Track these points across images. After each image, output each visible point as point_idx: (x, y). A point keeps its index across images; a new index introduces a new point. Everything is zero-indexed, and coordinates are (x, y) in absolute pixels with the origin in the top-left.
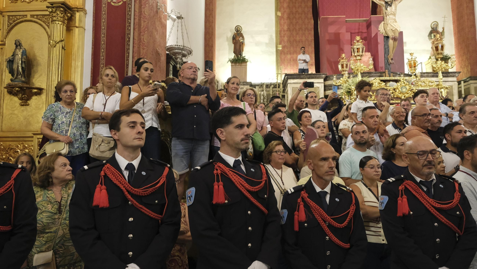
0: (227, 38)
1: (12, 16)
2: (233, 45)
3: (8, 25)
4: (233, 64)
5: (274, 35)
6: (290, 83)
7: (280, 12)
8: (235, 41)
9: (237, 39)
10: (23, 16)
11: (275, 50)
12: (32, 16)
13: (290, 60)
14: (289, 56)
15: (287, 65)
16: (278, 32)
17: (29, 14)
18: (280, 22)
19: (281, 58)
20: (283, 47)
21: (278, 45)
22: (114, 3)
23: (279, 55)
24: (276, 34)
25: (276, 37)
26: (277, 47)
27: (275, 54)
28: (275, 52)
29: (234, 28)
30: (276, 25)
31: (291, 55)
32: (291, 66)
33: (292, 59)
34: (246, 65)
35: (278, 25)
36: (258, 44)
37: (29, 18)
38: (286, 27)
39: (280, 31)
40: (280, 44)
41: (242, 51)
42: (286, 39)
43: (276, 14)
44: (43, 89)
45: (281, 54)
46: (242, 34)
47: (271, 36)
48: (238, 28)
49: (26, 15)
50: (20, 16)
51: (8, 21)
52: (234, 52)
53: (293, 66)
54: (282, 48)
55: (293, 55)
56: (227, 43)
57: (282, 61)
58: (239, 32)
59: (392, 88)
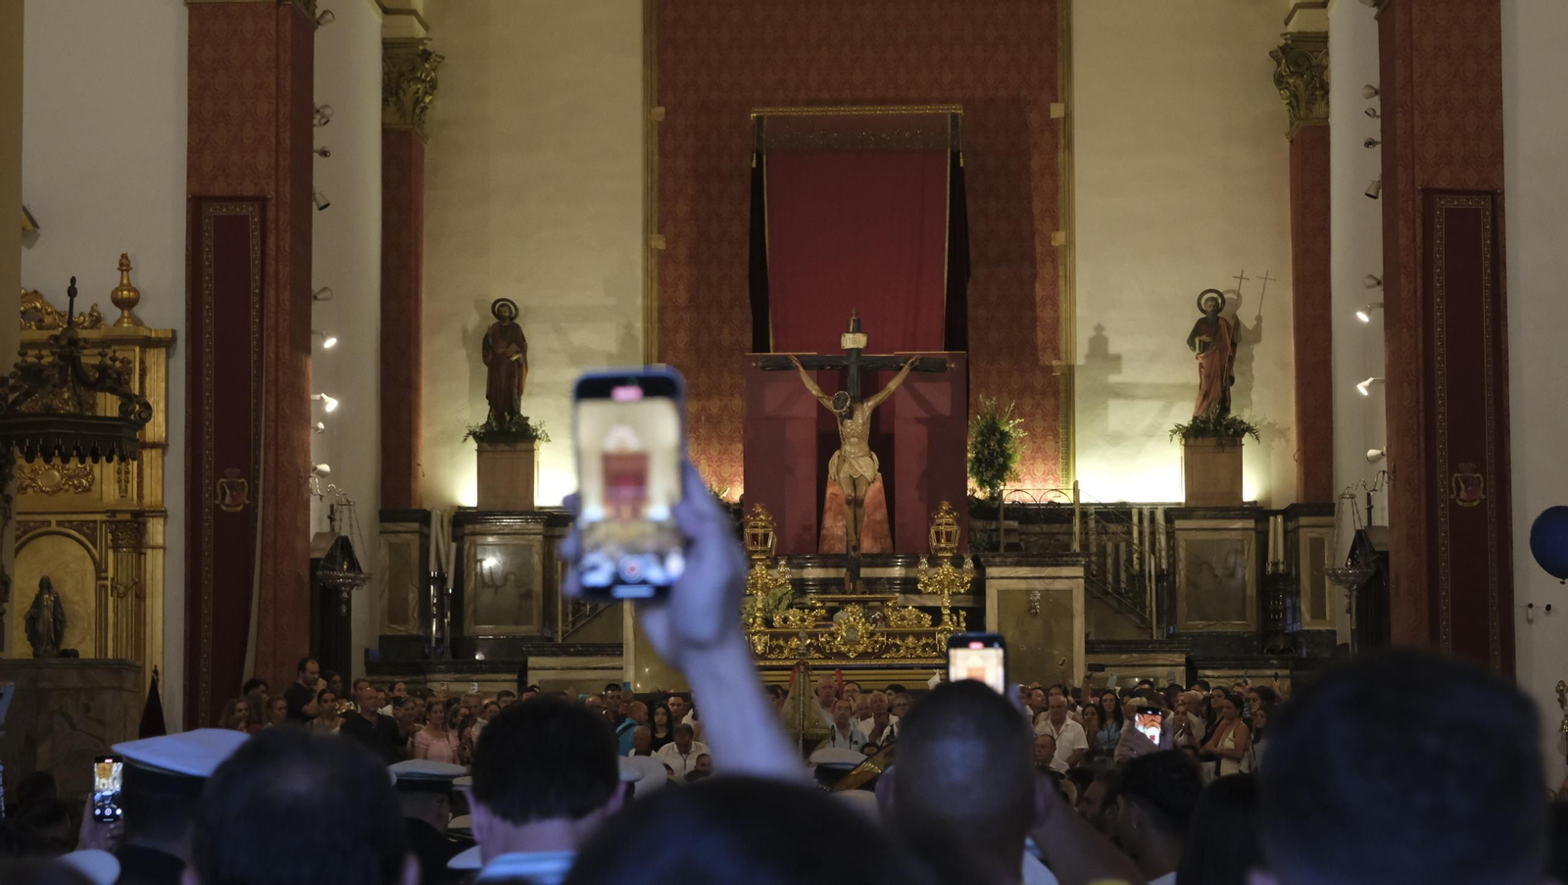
0: (465, 332)
1: (19, 523)
2: (485, 369)
4: (485, 445)
5: (639, 326)
7: (661, 236)
8: (491, 357)
9: (501, 351)
10: (42, 522)
13: (698, 420)
14: (692, 407)
16: (655, 314)
17: (53, 519)
18: (660, 275)
22: (226, 506)
24: (647, 320)
25: (646, 332)
29: (491, 304)
30: (645, 284)
31: (699, 400)
32: (699, 444)
33: (703, 418)
34: (533, 450)
35: (655, 287)
36: (577, 358)
37: (54, 527)
38: (682, 295)
39: (662, 310)
40: (659, 361)
41: (516, 397)
42: (682, 339)
43: (647, 243)
46: (518, 327)
47: (629, 327)
48: (503, 309)
49: (49, 522)
52: (487, 397)
53: (708, 444)
55: (708, 400)
56: (462, 354)
58: (507, 323)
59: (826, 632)
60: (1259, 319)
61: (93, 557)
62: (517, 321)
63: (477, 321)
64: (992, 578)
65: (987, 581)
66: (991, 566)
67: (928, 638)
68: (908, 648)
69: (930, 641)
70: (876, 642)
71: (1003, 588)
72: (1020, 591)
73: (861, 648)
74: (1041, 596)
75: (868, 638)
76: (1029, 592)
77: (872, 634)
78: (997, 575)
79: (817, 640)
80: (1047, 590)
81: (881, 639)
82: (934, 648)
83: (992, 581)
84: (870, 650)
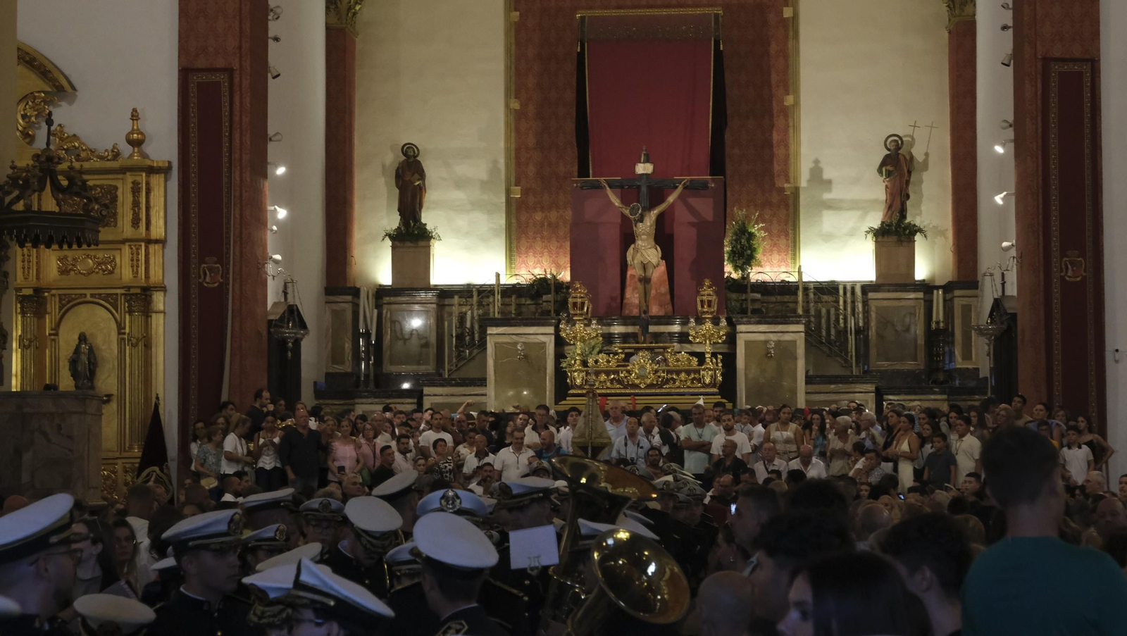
0: (384, 166)
1: (65, 295)
2: (397, 191)
3: (60, 307)
4: (397, 243)
5: (502, 161)
6: (490, 334)
7: (517, 101)
8: (401, 182)
9: (407, 178)
10: (81, 295)
11: (503, 199)
12: (92, 295)
13: (542, 226)
14: (538, 216)
15: (535, 238)
16: (513, 153)
17: (88, 292)
18: (516, 126)
19: (518, 219)
20: (525, 192)
21: (512, 188)
22: (207, 283)
23: (514, 211)
24: (508, 158)
25: (507, 165)
26: (508, 192)
27: (504, 209)
28: (504, 204)
29: (401, 147)
30: (506, 133)
31: (543, 212)
32: (543, 242)
33: (546, 224)
34: (429, 246)
35: (513, 135)
36: (459, 184)
37: (89, 298)
38: (531, 140)
39: (518, 150)
40: (516, 185)
41: (418, 210)
42: (531, 170)
43: (507, 105)
44: (112, 395)
45: (519, 209)
46: (419, 162)
47: (495, 162)
48: (409, 150)
49: (86, 294)
50: (76, 294)
51: (60, 302)
52: (399, 210)
53: (549, 242)
54: (521, 194)
55: (549, 212)
56: (382, 181)
57: (520, 227)
58: (412, 160)
59: (624, 370)
60: (927, 155)
61: (115, 319)
62: (418, 158)
63: (392, 158)
64: (741, 332)
65: (737, 335)
66: (740, 324)
67: (695, 374)
68: (681, 381)
69: (697, 376)
70: (659, 377)
71: (749, 339)
72: (761, 341)
73: (649, 381)
74: (775, 345)
75: (654, 374)
76: (766, 342)
77: (656, 371)
78: (744, 330)
79: (618, 375)
80: (779, 341)
81: (662, 374)
82: (699, 381)
83: (741, 334)
84: (655, 383)
